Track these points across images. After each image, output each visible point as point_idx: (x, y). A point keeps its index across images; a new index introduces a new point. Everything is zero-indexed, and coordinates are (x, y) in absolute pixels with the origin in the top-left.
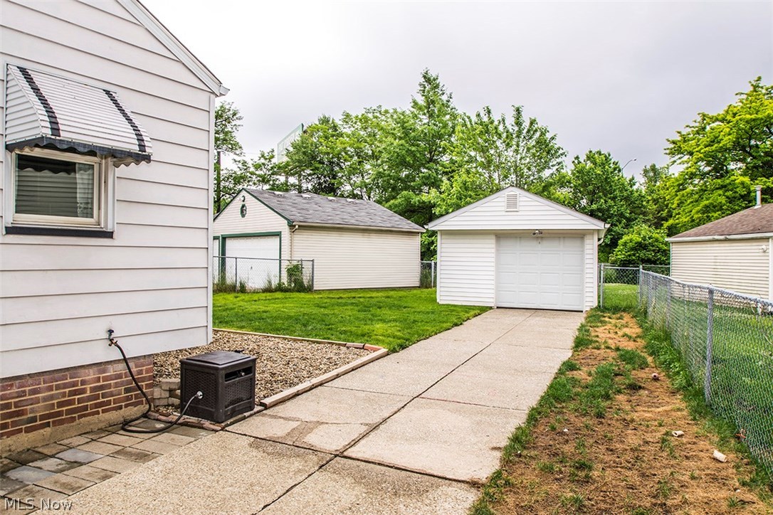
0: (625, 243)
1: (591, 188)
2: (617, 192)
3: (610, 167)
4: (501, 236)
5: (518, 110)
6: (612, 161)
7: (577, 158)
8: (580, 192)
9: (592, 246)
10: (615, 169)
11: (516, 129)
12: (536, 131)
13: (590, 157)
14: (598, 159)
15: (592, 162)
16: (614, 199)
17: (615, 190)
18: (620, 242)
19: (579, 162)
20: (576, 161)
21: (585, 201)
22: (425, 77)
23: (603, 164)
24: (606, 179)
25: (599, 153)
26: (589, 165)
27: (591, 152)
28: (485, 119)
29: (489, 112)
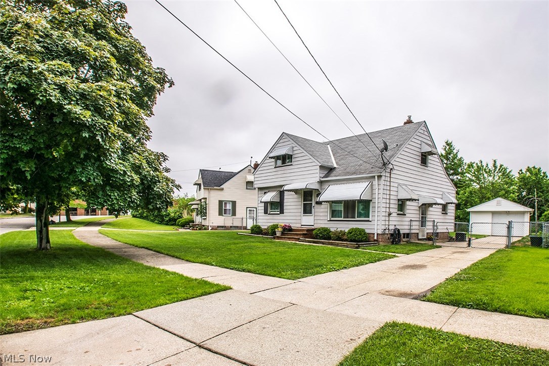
0: (545, 216)
1: (528, 186)
2: (545, 188)
3: (541, 175)
4: (494, 213)
5: (495, 161)
6: (542, 172)
7: (521, 170)
8: (522, 188)
9: (527, 218)
10: (544, 176)
11: (494, 168)
12: (503, 169)
13: (529, 170)
14: (534, 171)
15: (530, 173)
16: (542, 192)
17: (543, 187)
18: (543, 214)
19: (522, 173)
20: (520, 172)
21: (525, 193)
22: (446, 143)
23: (536, 174)
24: (538, 182)
25: (534, 167)
26: (528, 174)
27: (529, 167)
28: (480, 165)
29: (481, 162)
